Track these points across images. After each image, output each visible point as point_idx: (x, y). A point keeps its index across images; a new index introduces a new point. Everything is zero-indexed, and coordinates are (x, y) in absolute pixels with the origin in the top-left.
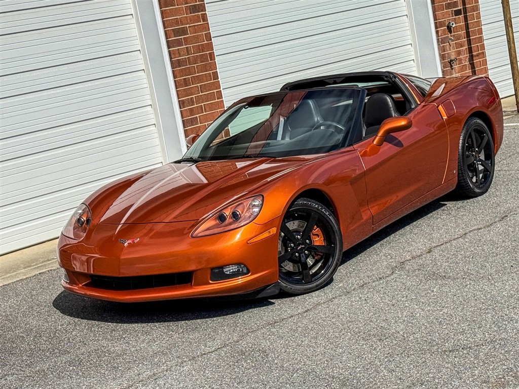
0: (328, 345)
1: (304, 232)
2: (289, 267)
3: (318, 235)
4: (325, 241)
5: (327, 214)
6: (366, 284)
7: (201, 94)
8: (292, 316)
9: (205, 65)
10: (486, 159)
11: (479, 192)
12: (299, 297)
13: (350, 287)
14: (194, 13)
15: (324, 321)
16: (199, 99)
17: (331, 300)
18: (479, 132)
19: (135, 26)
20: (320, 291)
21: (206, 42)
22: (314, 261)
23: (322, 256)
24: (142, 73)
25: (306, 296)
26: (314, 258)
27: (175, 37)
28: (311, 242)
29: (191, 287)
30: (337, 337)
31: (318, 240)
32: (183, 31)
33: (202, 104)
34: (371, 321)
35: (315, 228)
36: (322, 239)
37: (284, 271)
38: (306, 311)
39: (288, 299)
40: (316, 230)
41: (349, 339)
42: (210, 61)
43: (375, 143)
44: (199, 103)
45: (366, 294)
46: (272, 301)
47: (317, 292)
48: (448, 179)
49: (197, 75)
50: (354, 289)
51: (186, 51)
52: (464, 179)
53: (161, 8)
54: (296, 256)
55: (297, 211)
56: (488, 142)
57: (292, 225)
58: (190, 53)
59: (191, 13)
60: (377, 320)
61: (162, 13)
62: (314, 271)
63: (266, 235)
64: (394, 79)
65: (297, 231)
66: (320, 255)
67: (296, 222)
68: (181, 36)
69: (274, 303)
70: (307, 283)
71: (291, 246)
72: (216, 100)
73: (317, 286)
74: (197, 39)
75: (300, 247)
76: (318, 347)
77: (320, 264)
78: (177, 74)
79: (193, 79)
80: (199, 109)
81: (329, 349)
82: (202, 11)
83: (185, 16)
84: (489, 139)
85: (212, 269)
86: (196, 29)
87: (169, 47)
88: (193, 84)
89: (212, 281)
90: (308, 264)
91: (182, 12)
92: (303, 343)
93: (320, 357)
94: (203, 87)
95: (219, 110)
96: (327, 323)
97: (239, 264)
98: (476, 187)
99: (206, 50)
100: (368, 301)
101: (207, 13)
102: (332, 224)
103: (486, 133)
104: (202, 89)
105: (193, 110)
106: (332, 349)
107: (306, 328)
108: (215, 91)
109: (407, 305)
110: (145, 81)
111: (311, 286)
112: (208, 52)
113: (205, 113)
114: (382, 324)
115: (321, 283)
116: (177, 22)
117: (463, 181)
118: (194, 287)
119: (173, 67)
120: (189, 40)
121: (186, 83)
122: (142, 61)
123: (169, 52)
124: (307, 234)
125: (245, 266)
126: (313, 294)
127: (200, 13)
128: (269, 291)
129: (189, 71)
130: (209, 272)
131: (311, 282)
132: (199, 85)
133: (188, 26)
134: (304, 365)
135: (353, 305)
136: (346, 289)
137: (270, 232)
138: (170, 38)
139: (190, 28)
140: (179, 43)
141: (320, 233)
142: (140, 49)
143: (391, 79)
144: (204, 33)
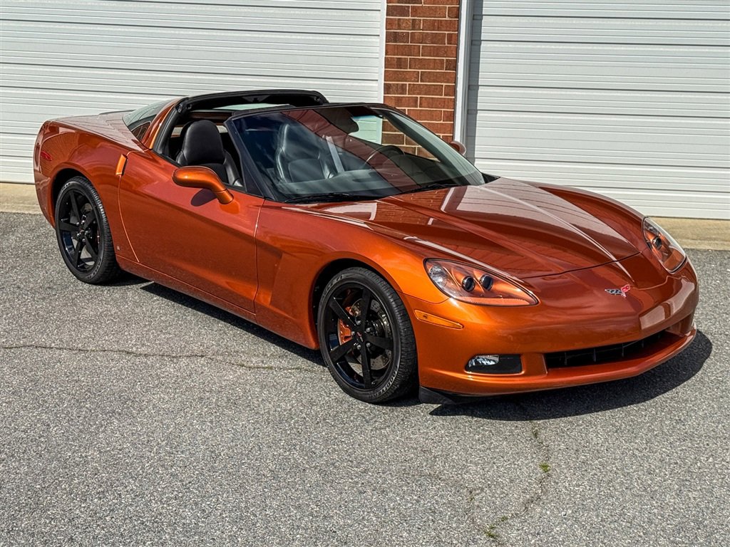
7: (420, 83)
9: (438, 48)
16: (413, 89)
21: (447, 18)
33: (419, 96)
42: (446, 45)
44: (414, 94)
49: (421, 57)
51: (410, 24)
58: (417, 27)
68: (409, 3)
72: (443, 97)
74: (434, 12)
78: (389, 51)
79: (413, 62)
80: (411, 101)
87: (389, 14)
88: (410, 68)
94: (425, 74)
95: (443, 110)
104: (424, 77)
105: (401, 100)
108: (444, 84)
112: (447, 32)
113: (419, 108)
119: (388, 40)
120: (419, 11)
121: (400, 63)
123: (388, 20)
129: (409, 52)
132: (420, 71)
140: (404, 12)
144: (447, 6)
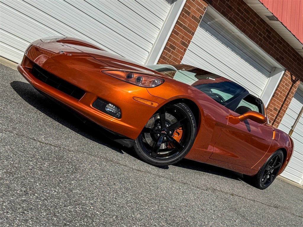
0: (132, 203)
1: (172, 125)
2: (149, 140)
3: (179, 134)
4: (180, 141)
5: (193, 125)
6: (187, 184)
8: (126, 166)
10: (273, 173)
11: (261, 187)
12: (141, 162)
13: (176, 179)
15: (145, 184)
17: (159, 176)
18: (279, 160)
19: (158, 34)
20: (156, 167)
22: (166, 147)
23: (172, 148)
24: (147, 53)
25: (146, 164)
26: (167, 146)
27: (169, 47)
28: (172, 134)
29: (77, 102)
30: (145, 202)
31: (177, 137)
32: (174, 48)
34: (180, 209)
35: (180, 129)
36: (180, 138)
37: (144, 141)
38: (138, 170)
39: (133, 158)
40: (180, 131)
41: (154, 211)
43: (239, 117)
45: (185, 189)
46: (123, 152)
47: (154, 167)
48: (254, 169)
50: (178, 181)
52: (260, 175)
53: (172, 32)
54: (157, 135)
55: (178, 109)
56: (279, 168)
57: (169, 117)
58: (171, 58)
59: (181, 44)
60: (185, 213)
61: (171, 34)
62: (161, 153)
63: (149, 103)
64: (260, 104)
65: (168, 122)
66: (172, 147)
67: (172, 116)
69: (123, 153)
70: (152, 156)
71: (159, 127)
73: (157, 163)
74: (177, 55)
75: (164, 132)
76: (122, 197)
77: (168, 152)
78: (160, 61)
81: (129, 206)
82: (186, 47)
83: (179, 43)
84: (280, 166)
85: (99, 98)
86: (179, 51)
87: (164, 49)
89: (92, 106)
90: (161, 147)
91: (178, 41)
92: (114, 186)
93: (114, 208)
96: (146, 186)
97: (117, 107)
98: (262, 183)
99: (177, 62)
100: (184, 194)
101: (187, 49)
102: (192, 134)
103: (281, 163)
106: (132, 209)
107: (128, 178)
109: (213, 217)
110: (147, 57)
111: (153, 160)
114: (189, 218)
115: (160, 163)
116: (174, 43)
117: (259, 176)
118: (79, 103)
119: (160, 57)
120: (173, 53)
122: (151, 49)
123: (163, 51)
124: (173, 128)
125: (121, 111)
126: (151, 166)
127: (185, 47)
128: (125, 142)
130: (95, 98)
131: (154, 158)
133: (177, 47)
134: (92, 204)
135: (172, 189)
136: (173, 177)
137: (152, 104)
138: (167, 46)
139: (177, 49)
140: (169, 51)
141: (181, 134)
142: (153, 44)
143: (259, 103)
144: (181, 55)
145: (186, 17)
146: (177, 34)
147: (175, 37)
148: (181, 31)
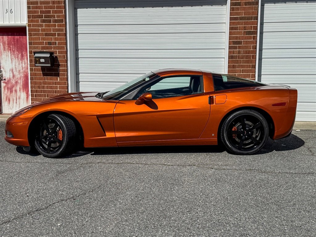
7: (241, 73)
9: (249, 60)
14: (248, 35)
21: (252, 50)
27: (233, 45)
32: (240, 43)
35: (60, 130)
42: (252, 59)
49: (242, 64)
53: (230, 30)
58: (240, 53)
59: (246, 35)
61: (230, 32)
68: (237, 45)
72: (251, 78)
78: (231, 62)
79: (239, 66)
83: (243, 35)
87: (229, 49)
88: (238, 68)
91: (241, 33)
99: (251, 53)
104: (243, 71)
108: (251, 74)
112: (252, 55)
116: (237, 38)
119: (229, 58)
120: (241, 47)
121: (234, 67)
123: (229, 51)
127: (253, 35)
129: (237, 62)
132: (241, 69)
133: (242, 40)
137: (24, 123)
138: (231, 45)
139: (244, 42)
140: (235, 48)
141: (61, 133)
144: (252, 45)
145: (238, 9)
146: (236, 29)
147: (234, 33)
148: (238, 23)
